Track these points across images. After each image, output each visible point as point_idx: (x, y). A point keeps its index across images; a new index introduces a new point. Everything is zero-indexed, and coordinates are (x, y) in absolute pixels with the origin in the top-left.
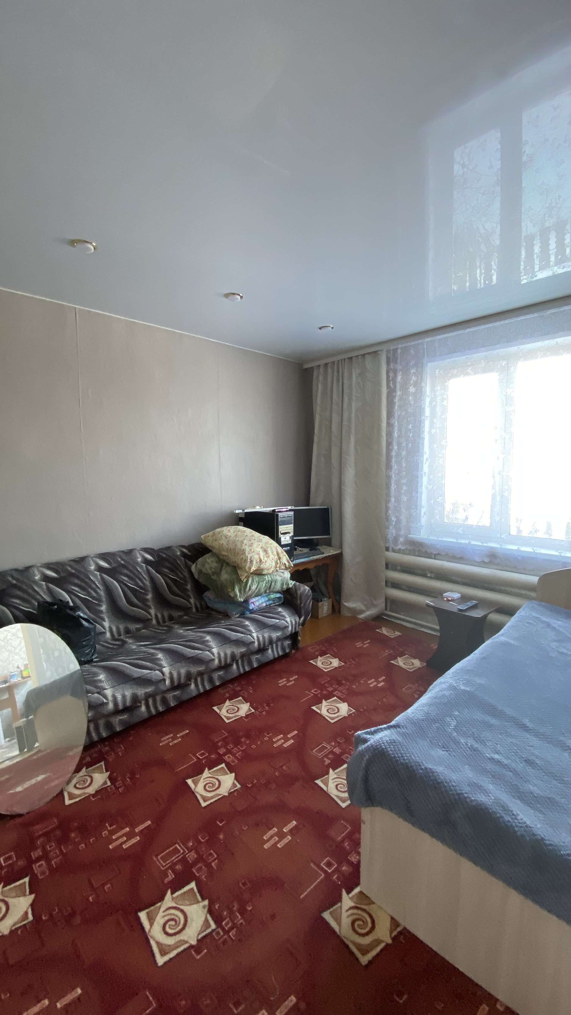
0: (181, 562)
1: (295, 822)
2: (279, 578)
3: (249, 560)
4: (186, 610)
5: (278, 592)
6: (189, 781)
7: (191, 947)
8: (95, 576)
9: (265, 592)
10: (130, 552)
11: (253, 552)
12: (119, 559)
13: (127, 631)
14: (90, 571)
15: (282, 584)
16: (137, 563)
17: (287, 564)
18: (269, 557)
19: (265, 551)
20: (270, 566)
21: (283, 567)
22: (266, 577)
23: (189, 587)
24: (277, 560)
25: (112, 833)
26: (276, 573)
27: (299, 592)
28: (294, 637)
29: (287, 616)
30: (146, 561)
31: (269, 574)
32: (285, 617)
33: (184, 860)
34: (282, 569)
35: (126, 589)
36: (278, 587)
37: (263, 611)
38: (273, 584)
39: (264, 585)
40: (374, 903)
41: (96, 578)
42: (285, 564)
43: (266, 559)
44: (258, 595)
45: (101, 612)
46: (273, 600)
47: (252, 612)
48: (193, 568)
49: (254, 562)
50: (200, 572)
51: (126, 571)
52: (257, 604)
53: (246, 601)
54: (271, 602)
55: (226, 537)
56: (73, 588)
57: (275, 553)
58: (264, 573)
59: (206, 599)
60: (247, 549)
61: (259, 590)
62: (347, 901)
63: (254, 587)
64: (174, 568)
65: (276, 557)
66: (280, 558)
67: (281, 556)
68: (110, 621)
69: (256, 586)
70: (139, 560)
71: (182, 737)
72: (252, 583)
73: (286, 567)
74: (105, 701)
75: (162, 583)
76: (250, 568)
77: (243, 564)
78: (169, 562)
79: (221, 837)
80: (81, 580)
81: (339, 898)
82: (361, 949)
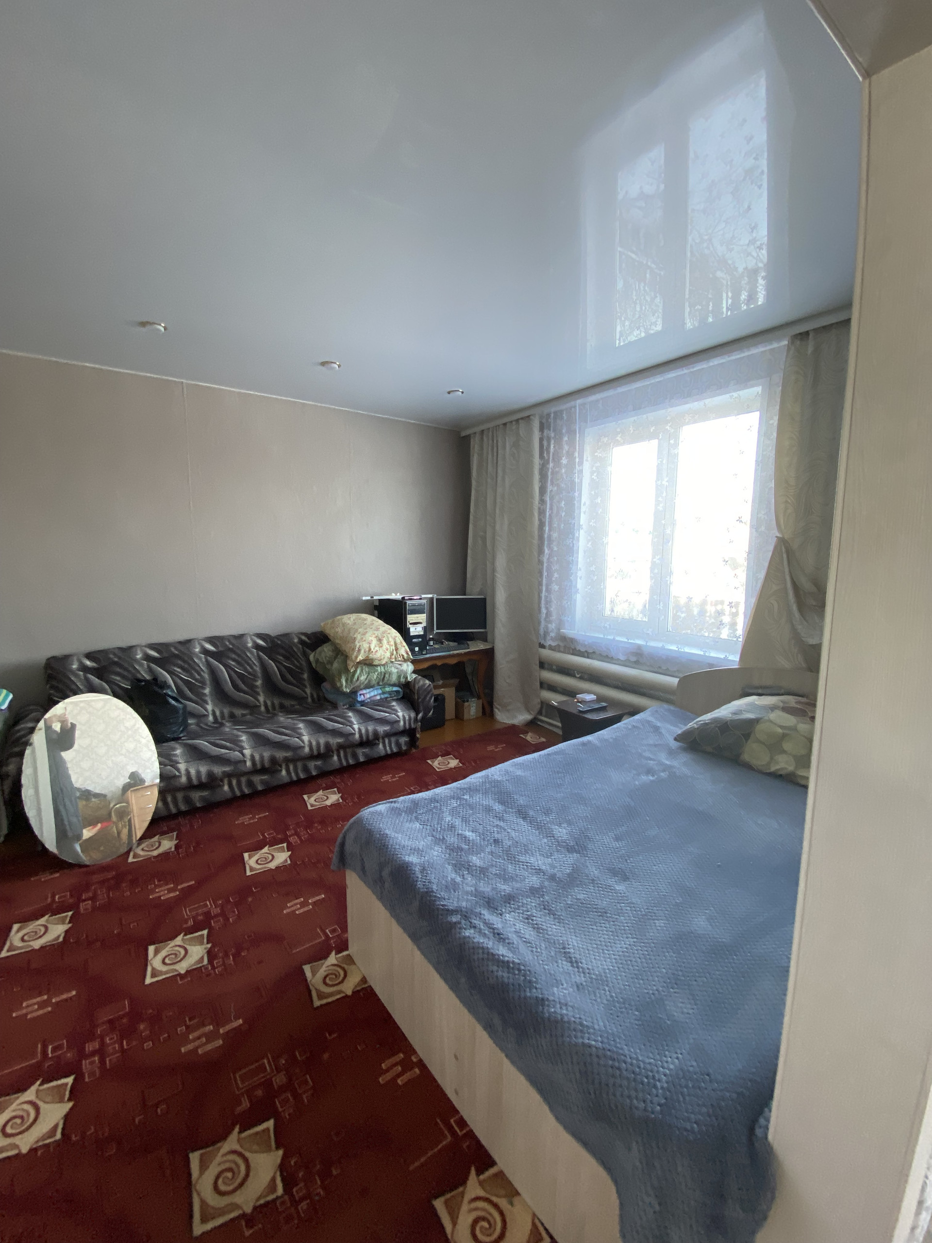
0: (298, 649)
1: (323, 896)
2: (394, 670)
3: (357, 649)
4: (301, 700)
5: (394, 685)
6: (246, 855)
7: (180, 975)
8: (200, 659)
9: (378, 684)
10: (241, 637)
11: (365, 641)
12: (228, 643)
13: (232, 716)
14: (195, 654)
15: (399, 677)
16: (247, 648)
17: (405, 656)
18: (381, 647)
19: (380, 640)
20: (383, 657)
21: (400, 659)
22: (379, 668)
23: (305, 676)
24: (393, 651)
25: (156, 886)
26: (391, 664)
27: (417, 687)
28: (410, 732)
29: (399, 711)
30: (257, 647)
31: (383, 665)
32: (397, 711)
33: (209, 912)
34: (399, 661)
35: (232, 673)
36: (394, 679)
37: (375, 704)
38: (387, 676)
39: (375, 677)
40: (355, 964)
41: (200, 661)
42: (403, 655)
43: (377, 648)
44: (369, 686)
45: (205, 695)
46: (390, 693)
47: (363, 703)
48: (311, 657)
49: (362, 651)
50: (317, 661)
51: (234, 656)
52: (368, 696)
53: (354, 692)
54: (386, 696)
55: (344, 624)
56: (175, 669)
57: (392, 643)
58: (375, 663)
59: (324, 690)
60: (359, 637)
61: (369, 681)
62: (332, 959)
63: (363, 678)
64: (289, 655)
65: (394, 648)
66: (397, 649)
67: (399, 646)
68: (214, 705)
69: (365, 677)
70: (250, 645)
71: (259, 818)
72: (360, 674)
73: (403, 658)
74: (177, 774)
75: (274, 671)
76: (356, 657)
77: (351, 653)
78: (283, 648)
79: (250, 899)
80: (184, 661)
81: (326, 957)
82: (321, 996)
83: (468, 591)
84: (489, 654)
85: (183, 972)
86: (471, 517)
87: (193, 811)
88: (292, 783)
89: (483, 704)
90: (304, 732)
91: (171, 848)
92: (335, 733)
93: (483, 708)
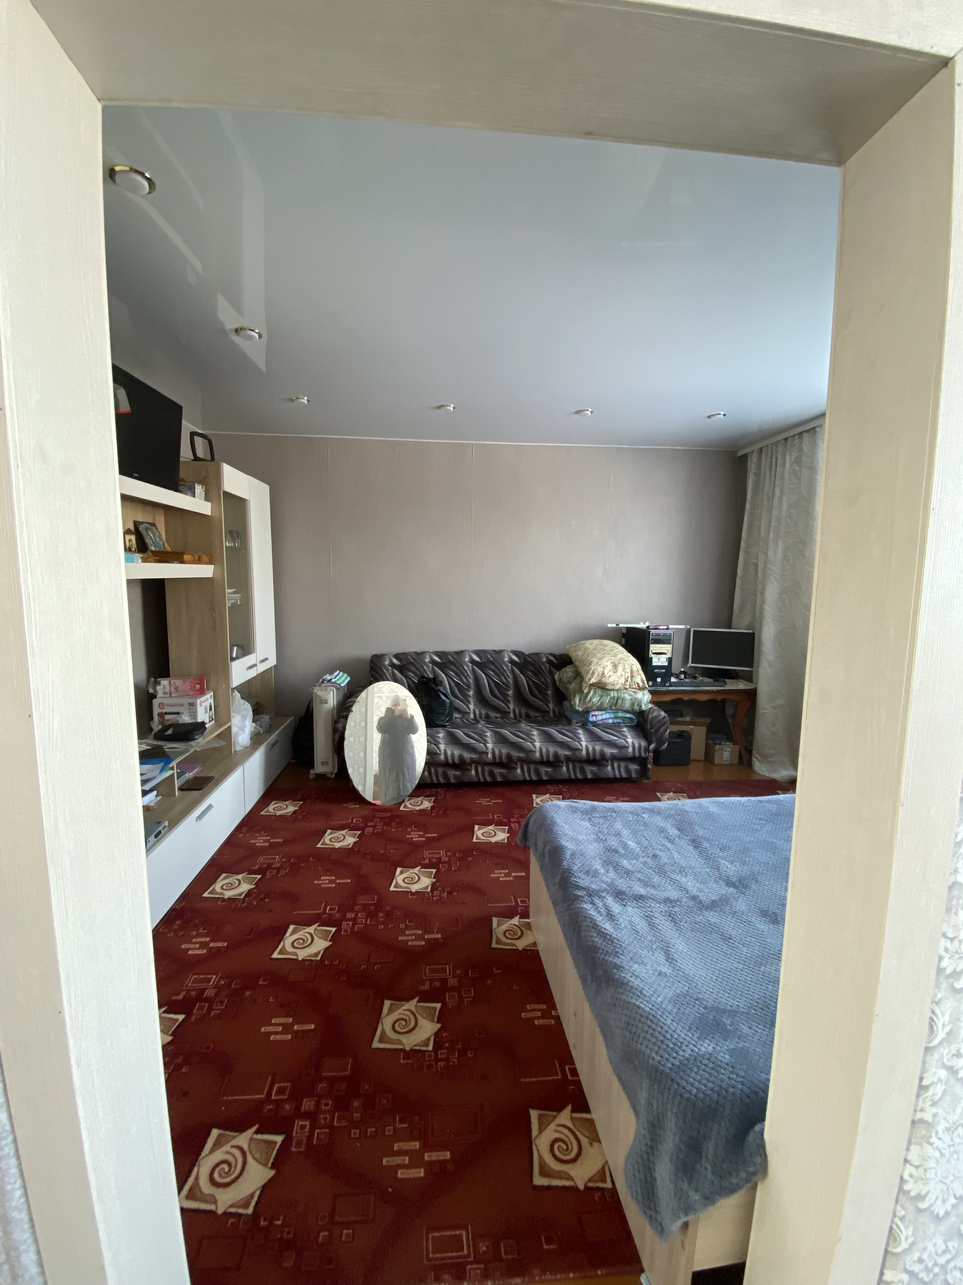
0: (545, 668)
1: (524, 874)
2: (627, 697)
3: (591, 672)
4: (544, 713)
5: (627, 712)
6: (476, 827)
7: (411, 892)
8: (468, 667)
9: (611, 707)
10: (500, 652)
11: (600, 665)
12: (489, 656)
13: (487, 717)
14: (465, 662)
15: (633, 704)
16: (504, 662)
17: (641, 684)
18: (616, 672)
19: (615, 666)
20: (616, 682)
21: (634, 686)
22: (612, 692)
23: (549, 692)
24: (628, 677)
25: (412, 831)
26: (625, 691)
27: (650, 716)
28: (641, 761)
29: (629, 737)
30: (512, 662)
31: (616, 690)
32: (626, 737)
33: (440, 858)
34: (633, 688)
35: (491, 681)
36: (627, 705)
37: (605, 727)
38: (620, 701)
39: (608, 701)
40: (530, 930)
41: (468, 668)
42: (638, 684)
43: (611, 673)
44: (600, 709)
45: (469, 696)
46: (623, 718)
47: (595, 724)
48: (556, 677)
49: (596, 675)
50: (560, 680)
51: (493, 667)
52: (600, 718)
53: (587, 712)
54: (619, 721)
55: (586, 649)
56: (451, 672)
57: (628, 670)
58: (607, 687)
59: (564, 706)
60: (595, 661)
61: (602, 704)
62: (514, 921)
63: (595, 700)
64: (538, 672)
65: (629, 675)
66: (632, 677)
67: (635, 674)
68: (475, 705)
69: (598, 699)
70: (506, 659)
71: (493, 803)
72: (593, 695)
73: (639, 686)
74: (438, 752)
75: (524, 684)
76: (590, 679)
77: (585, 675)
78: (533, 665)
79: (470, 859)
80: (457, 668)
81: (512, 917)
82: (499, 942)
83: (733, 625)
84: (751, 696)
85: (413, 891)
86: (743, 544)
87: (448, 786)
88: (524, 782)
89: (740, 752)
90: (536, 738)
91: (428, 808)
92: (563, 745)
93: (740, 755)
